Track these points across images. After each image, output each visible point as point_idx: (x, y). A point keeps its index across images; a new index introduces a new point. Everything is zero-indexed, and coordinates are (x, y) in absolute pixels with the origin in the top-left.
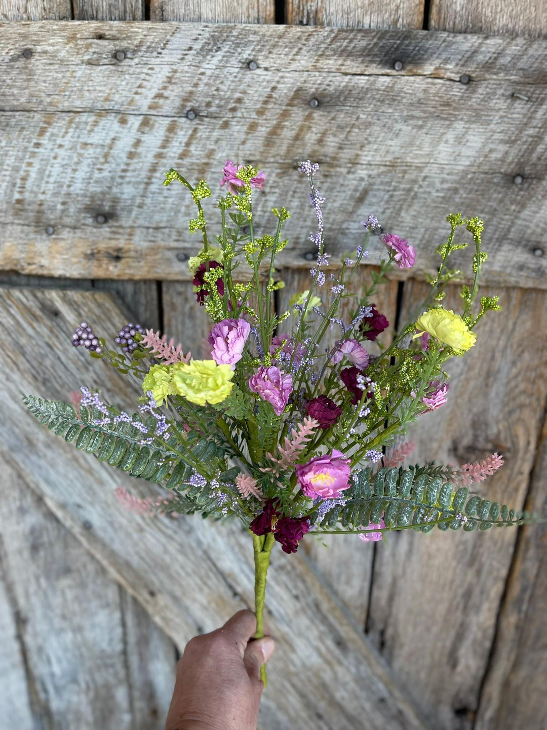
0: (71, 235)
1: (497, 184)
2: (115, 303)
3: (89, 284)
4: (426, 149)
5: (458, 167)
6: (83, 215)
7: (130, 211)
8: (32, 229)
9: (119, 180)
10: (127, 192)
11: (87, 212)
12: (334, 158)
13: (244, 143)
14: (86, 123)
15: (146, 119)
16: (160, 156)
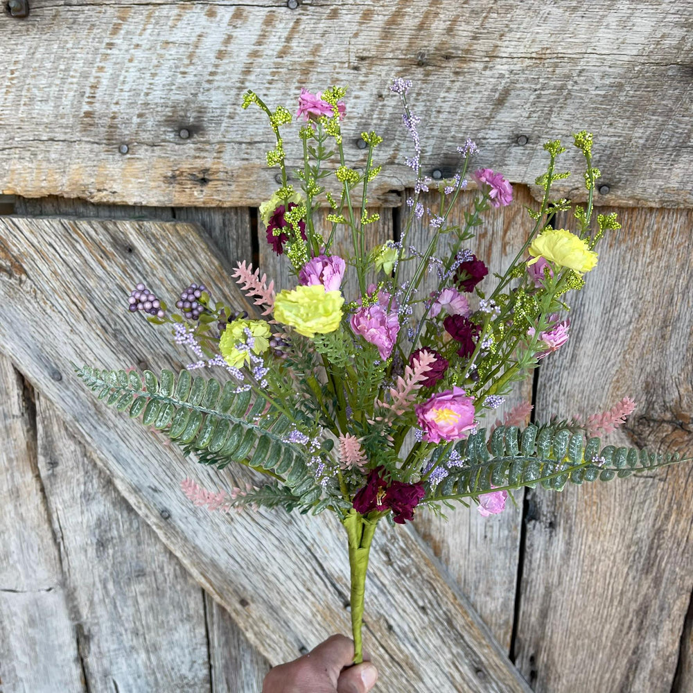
0: (149, 154)
1: (673, 78)
2: (201, 236)
3: (169, 214)
4: (583, 37)
5: (622, 58)
6: (163, 129)
7: (219, 123)
8: (103, 147)
9: (207, 86)
10: (216, 99)
11: (168, 126)
12: (467, 51)
13: (356, 35)
14: (168, 17)
15: (238, 9)
16: (255, 54)
